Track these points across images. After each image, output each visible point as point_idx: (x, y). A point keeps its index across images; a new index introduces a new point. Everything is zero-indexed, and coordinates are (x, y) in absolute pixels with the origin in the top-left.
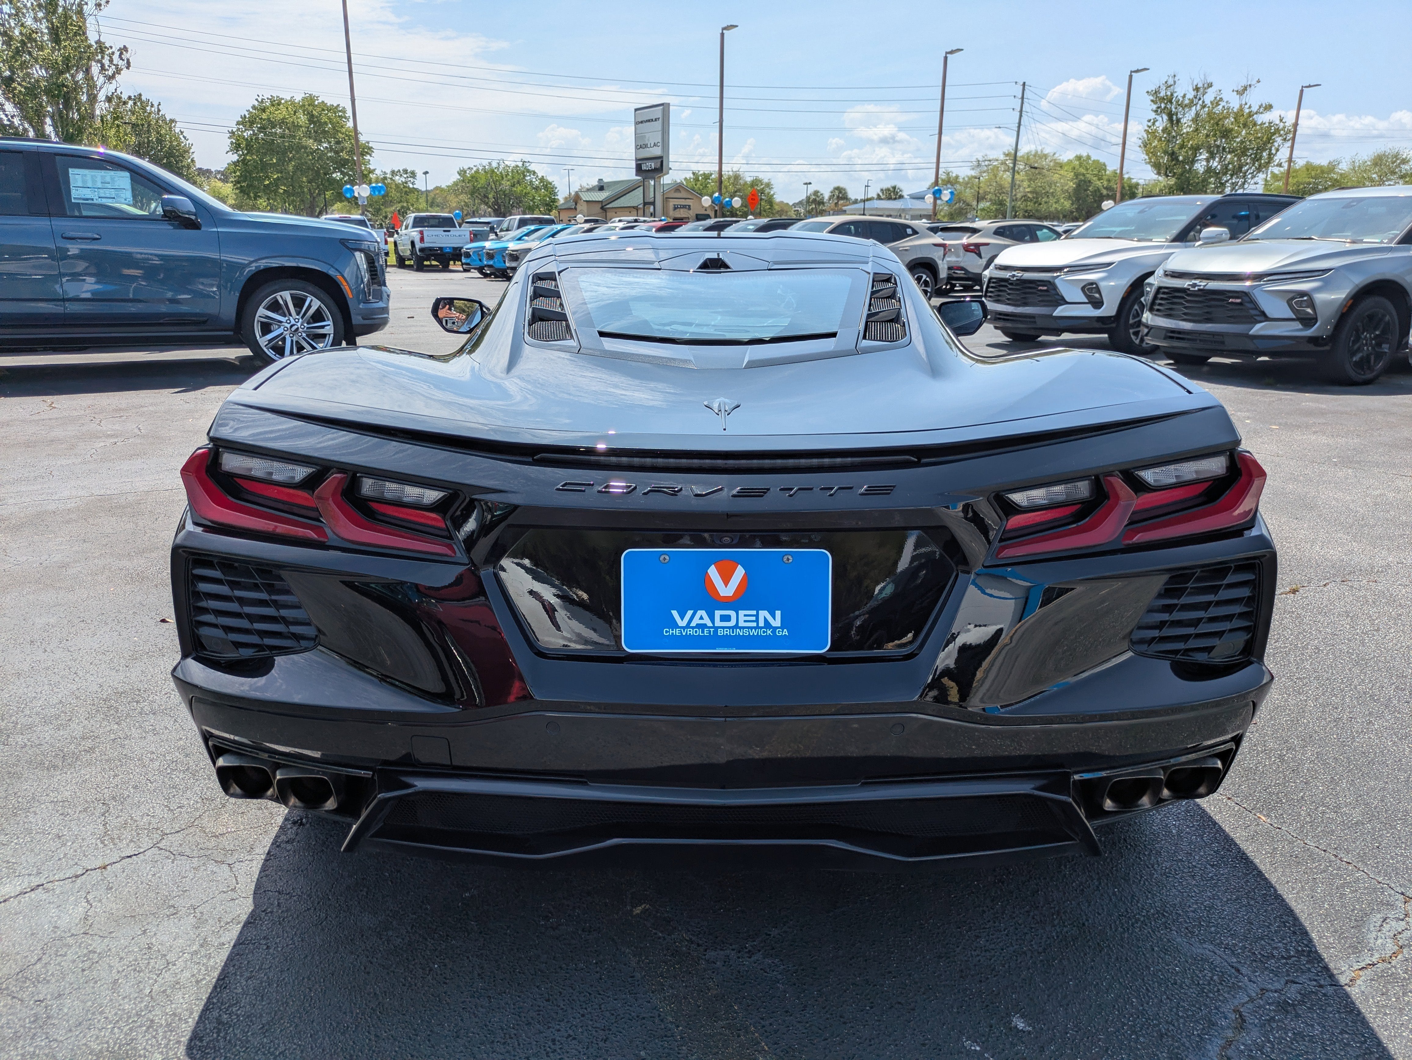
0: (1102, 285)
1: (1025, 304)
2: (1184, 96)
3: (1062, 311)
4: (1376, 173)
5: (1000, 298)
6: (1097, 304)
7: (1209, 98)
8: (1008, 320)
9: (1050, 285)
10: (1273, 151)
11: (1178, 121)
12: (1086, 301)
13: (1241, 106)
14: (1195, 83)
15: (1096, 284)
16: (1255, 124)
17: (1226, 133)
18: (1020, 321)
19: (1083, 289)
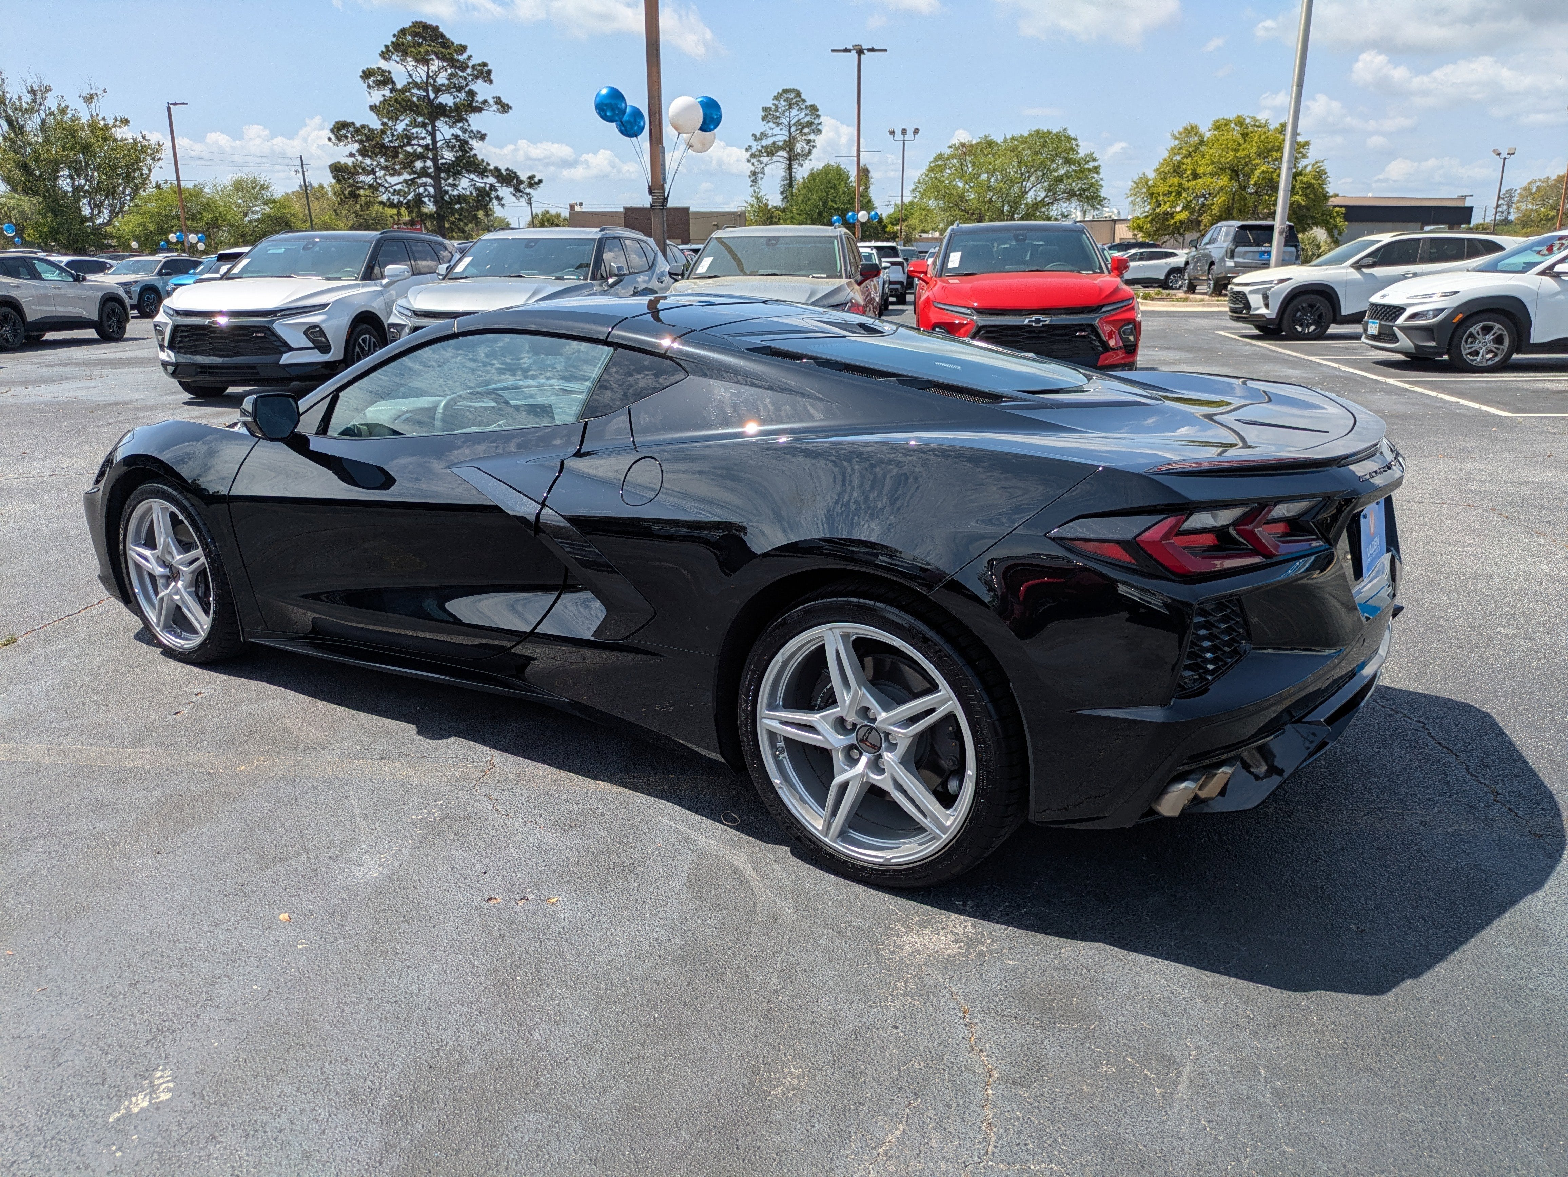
0: (324, 326)
1: (237, 354)
2: (20, 99)
3: (288, 358)
4: (240, 198)
5: (196, 349)
6: (325, 348)
7: (51, 103)
8: (205, 373)
9: (267, 330)
10: (145, 171)
11: (21, 128)
12: (312, 345)
13: (92, 116)
14: (29, 85)
15: (318, 327)
16: (115, 140)
17: (86, 148)
18: (217, 373)
19: (305, 333)
